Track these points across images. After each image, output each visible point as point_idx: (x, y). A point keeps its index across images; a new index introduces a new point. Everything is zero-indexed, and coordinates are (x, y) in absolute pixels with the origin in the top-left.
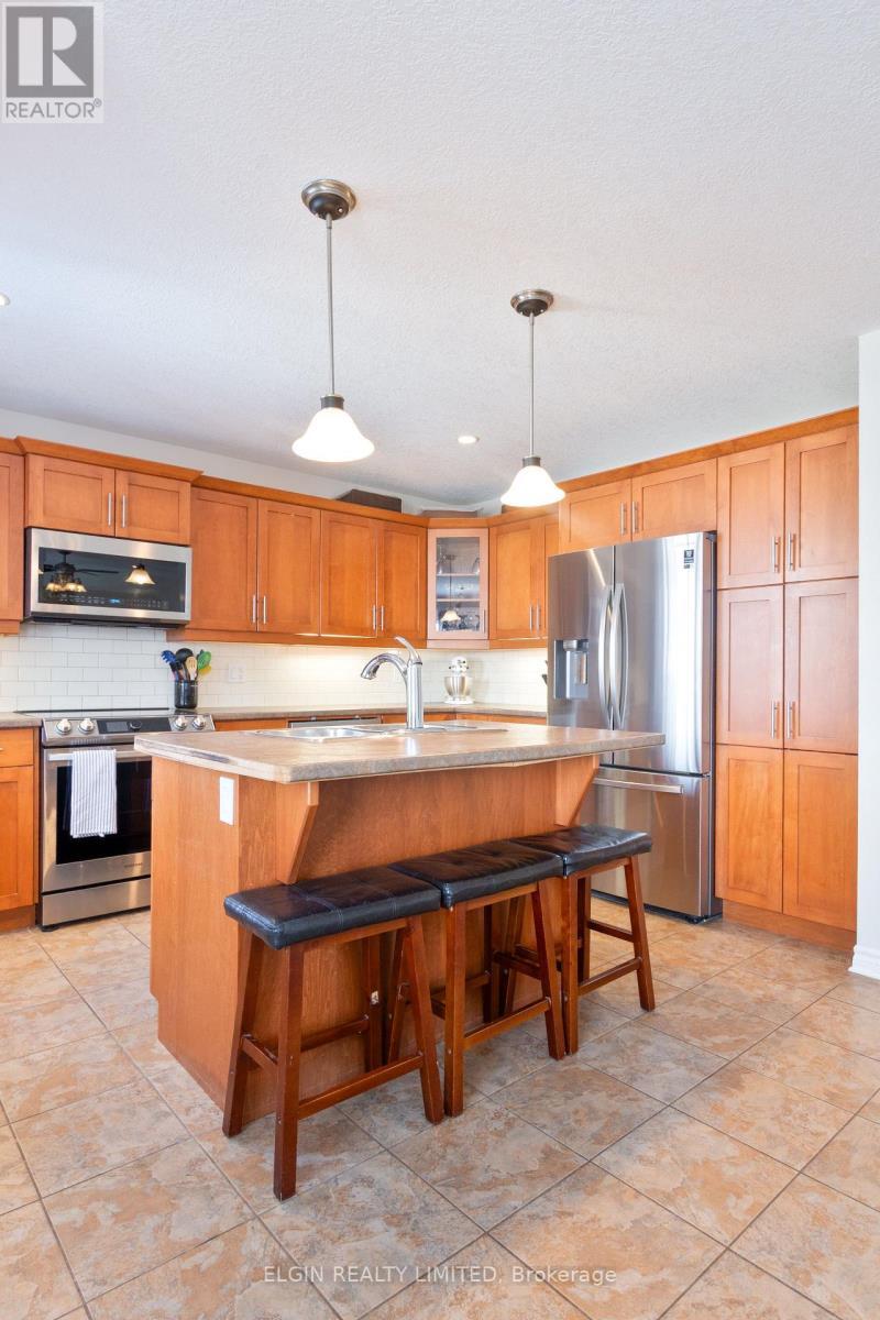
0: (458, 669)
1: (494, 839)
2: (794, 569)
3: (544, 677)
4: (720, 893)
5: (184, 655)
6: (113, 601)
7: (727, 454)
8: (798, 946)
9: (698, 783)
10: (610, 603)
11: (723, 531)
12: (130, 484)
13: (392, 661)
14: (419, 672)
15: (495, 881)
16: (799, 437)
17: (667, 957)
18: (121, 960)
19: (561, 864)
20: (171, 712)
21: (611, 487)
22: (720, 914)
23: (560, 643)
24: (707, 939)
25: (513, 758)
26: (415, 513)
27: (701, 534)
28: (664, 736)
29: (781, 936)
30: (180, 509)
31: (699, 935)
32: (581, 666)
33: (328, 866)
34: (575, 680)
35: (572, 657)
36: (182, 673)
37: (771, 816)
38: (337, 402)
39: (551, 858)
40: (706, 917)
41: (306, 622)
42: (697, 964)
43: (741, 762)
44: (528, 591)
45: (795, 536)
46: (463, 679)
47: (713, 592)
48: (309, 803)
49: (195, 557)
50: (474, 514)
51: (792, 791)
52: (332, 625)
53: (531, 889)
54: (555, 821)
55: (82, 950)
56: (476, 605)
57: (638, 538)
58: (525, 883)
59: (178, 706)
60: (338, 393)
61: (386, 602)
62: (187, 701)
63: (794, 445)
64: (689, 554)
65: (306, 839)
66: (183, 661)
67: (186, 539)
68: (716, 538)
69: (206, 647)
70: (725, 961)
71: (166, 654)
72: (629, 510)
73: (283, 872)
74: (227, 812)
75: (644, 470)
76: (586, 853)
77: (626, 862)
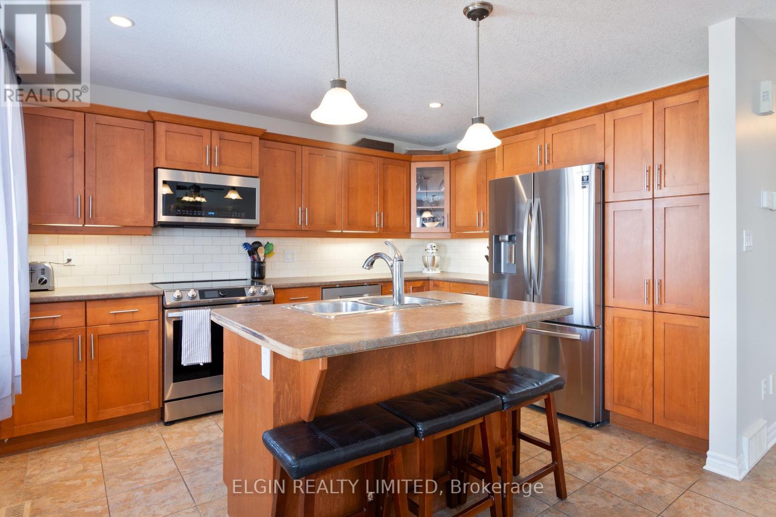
0: (431, 251)
1: (453, 380)
2: (660, 189)
3: (486, 257)
4: (608, 406)
5: (256, 246)
6: (210, 213)
7: (612, 110)
8: (665, 447)
9: (592, 333)
10: (530, 212)
11: (609, 162)
12: (220, 139)
13: (383, 258)
14: (401, 267)
15: (453, 418)
16: (663, 97)
17: (573, 454)
18: (210, 449)
19: (500, 402)
20: (249, 282)
21: (532, 134)
22: (608, 420)
23: (497, 237)
24: (601, 440)
25: (466, 331)
26: (403, 152)
27: (594, 166)
28: (572, 309)
29: (652, 438)
30: (254, 153)
31: (594, 437)
32: (511, 252)
33: (338, 405)
34: (507, 262)
35: (505, 246)
36: (256, 256)
37: (644, 356)
38: (342, 84)
39: (493, 398)
40: (598, 423)
41: (333, 224)
42: (595, 461)
43: (622, 320)
44: (475, 201)
45: (661, 166)
46: (434, 258)
47: (602, 204)
48: (320, 369)
49: (262, 185)
50: (441, 152)
51: (659, 340)
52: (350, 226)
53: (480, 420)
54: (495, 365)
55: (187, 440)
56: (442, 210)
57: (549, 168)
58: (476, 417)
59: (253, 277)
60: (342, 77)
61: (384, 209)
62: (258, 274)
63: (660, 104)
64: (585, 179)
65: (319, 392)
66: (256, 249)
67: (256, 172)
68: (604, 167)
69: (272, 240)
70: (614, 459)
71: (246, 245)
72: (543, 149)
73: (305, 413)
74: (266, 371)
75: (554, 122)
76: (518, 394)
77: (545, 397)
